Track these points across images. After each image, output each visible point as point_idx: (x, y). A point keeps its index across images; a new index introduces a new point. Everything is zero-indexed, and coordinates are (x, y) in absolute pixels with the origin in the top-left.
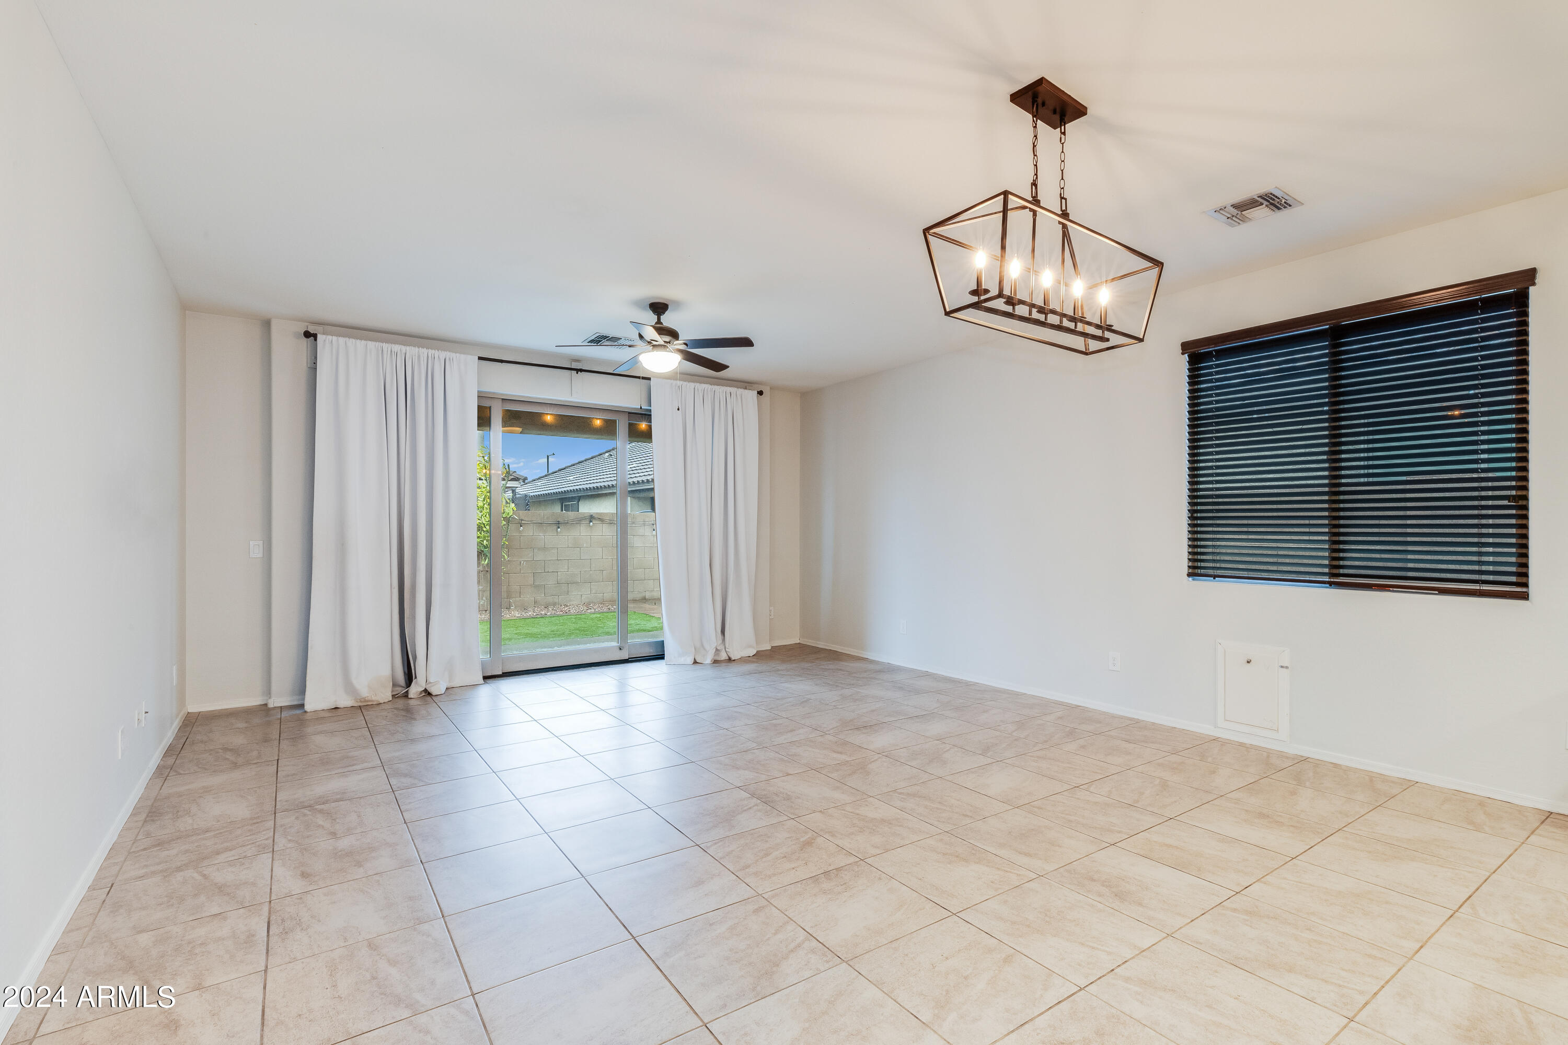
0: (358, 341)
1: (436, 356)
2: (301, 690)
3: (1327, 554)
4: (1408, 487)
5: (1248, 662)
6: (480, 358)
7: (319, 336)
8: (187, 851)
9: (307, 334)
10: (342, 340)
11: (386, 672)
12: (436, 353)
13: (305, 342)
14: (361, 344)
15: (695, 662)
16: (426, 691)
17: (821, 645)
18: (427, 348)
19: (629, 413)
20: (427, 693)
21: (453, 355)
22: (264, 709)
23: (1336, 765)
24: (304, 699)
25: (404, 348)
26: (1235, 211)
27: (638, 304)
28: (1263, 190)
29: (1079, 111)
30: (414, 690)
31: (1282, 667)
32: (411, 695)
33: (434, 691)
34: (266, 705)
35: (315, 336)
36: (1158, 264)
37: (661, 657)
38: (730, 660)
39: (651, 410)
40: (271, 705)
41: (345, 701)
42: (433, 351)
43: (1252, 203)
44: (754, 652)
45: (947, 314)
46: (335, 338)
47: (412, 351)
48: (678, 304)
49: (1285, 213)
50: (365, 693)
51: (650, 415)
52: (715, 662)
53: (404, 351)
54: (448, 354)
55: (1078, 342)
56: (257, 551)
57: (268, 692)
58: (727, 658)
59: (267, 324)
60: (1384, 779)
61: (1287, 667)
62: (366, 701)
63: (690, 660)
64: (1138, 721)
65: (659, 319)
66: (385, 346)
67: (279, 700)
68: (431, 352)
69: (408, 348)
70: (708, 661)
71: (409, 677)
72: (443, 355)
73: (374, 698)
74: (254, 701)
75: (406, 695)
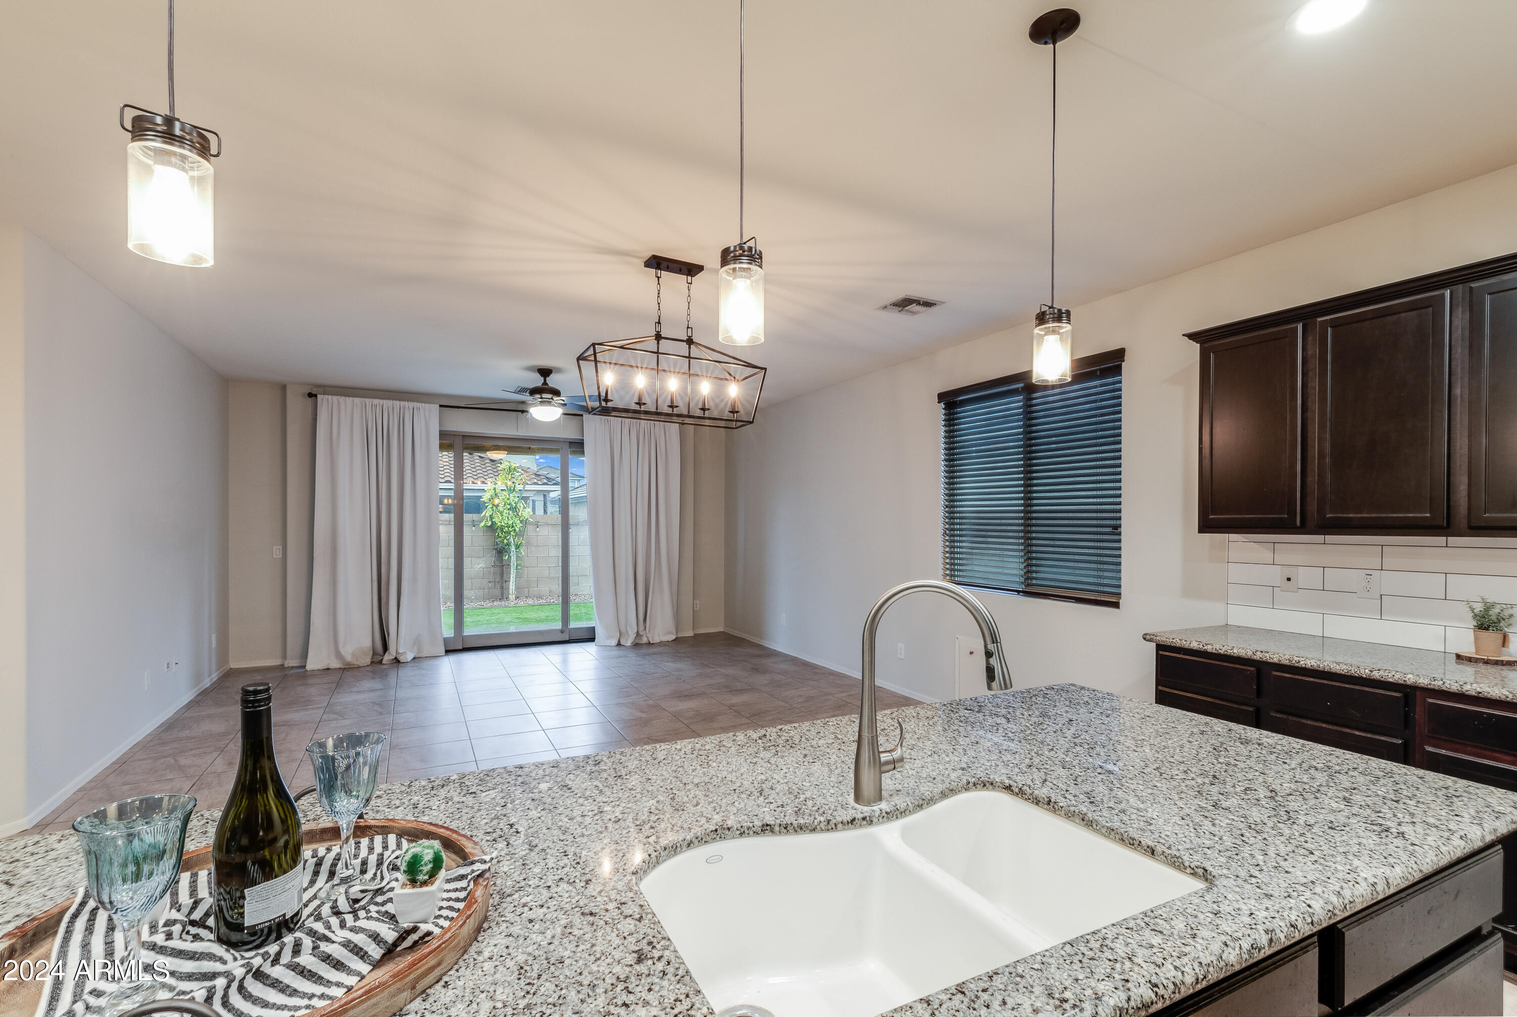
0: (347, 398)
1: (407, 407)
2: (305, 655)
3: (1023, 567)
4: (1058, 515)
5: (971, 653)
6: (441, 406)
7: (318, 396)
8: (175, 748)
9: (311, 395)
10: (335, 398)
11: (367, 643)
12: (406, 403)
13: (310, 401)
14: (349, 400)
15: (618, 644)
16: (396, 658)
18: (400, 400)
19: (570, 442)
20: (397, 661)
21: (420, 405)
22: (282, 667)
24: (306, 662)
25: (381, 402)
26: (898, 308)
27: (530, 369)
29: (700, 268)
30: (387, 658)
32: (384, 662)
33: (402, 659)
34: (283, 665)
35: (316, 396)
36: (765, 369)
37: (592, 639)
38: (650, 643)
40: (286, 665)
41: (336, 664)
42: (404, 403)
44: (674, 637)
46: (330, 397)
47: (387, 403)
48: (559, 370)
49: (938, 308)
50: (349, 658)
52: (636, 645)
53: (381, 403)
54: (415, 404)
56: (277, 553)
57: (284, 656)
58: (647, 642)
59: (284, 388)
62: (349, 665)
63: (614, 642)
65: (545, 380)
66: (367, 400)
67: (291, 662)
68: (402, 403)
69: (385, 401)
70: (629, 644)
71: (385, 648)
72: (411, 405)
73: (355, 663)
74: (276, 662)
75: (381, 662)
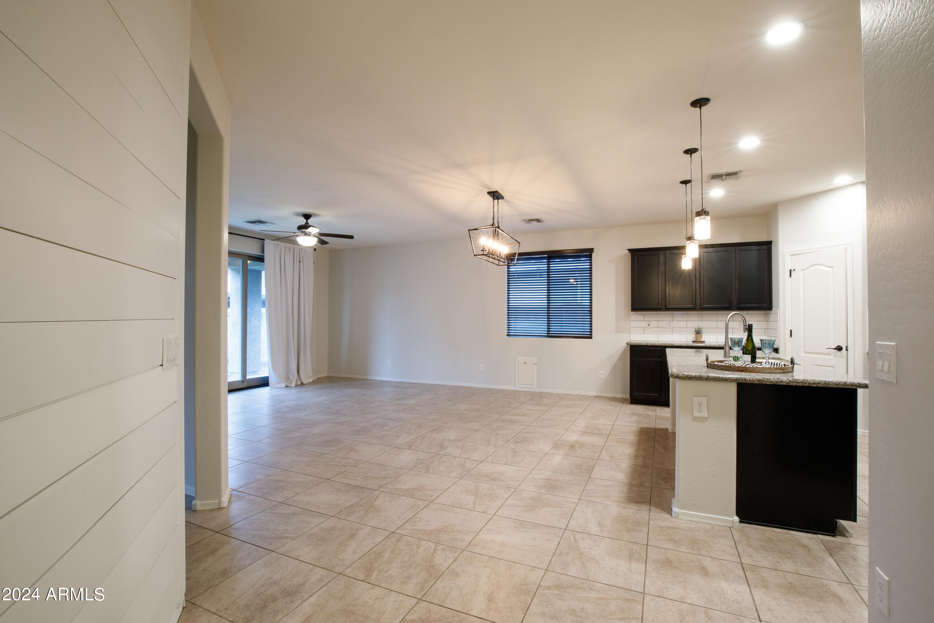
3: (546, 327)
4: (563, 307)
5: (525, 363)
15: (286, 386)
17: (341, 375)
19: (249, 256)
23: (549, 393)
26: (528, 221)
28: (537, 218)
29: (502, 198)
31: (535, 364)
36: (519, 243)
37: (267, 384)
38: (302, 384)
39: (264, 256)
43: (533, 220)
45: (475, 255)
48: (315, 215)
49: (540, 223)
51: (264, 259)
52: (296, 385)
55: (496, 262)
58: (301, 383)
60: (561, 394)
61: (536, 364)
63: (283, 385)
64: (490, 389)
65: (307, 221)
70: (294, 385)
